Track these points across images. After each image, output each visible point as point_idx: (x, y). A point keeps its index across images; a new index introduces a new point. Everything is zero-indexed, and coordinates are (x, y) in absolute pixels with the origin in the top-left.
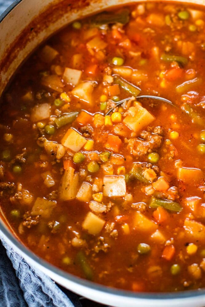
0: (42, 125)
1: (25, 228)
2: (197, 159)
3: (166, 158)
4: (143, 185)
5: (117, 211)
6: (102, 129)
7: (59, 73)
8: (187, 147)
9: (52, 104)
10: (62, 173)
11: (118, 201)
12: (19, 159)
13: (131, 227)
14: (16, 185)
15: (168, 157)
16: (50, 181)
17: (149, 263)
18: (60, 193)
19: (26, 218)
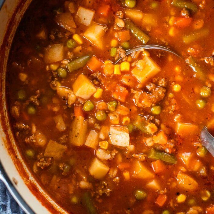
0: (54, 67)
1: (39, 168)
2: (195, 114)
3: (167, 111)
4: (145, 136)
5: (120, 159)
6: (111, 77)
7: (72, 11)
8: (187, 100)
9: (65, 45)
10: (72, 119)
11: (121, 150)
12: (34, 101)
13: (131, 174)
14: (31, 127)
15: (169, 111)
16: (61, 126)
17: (144, 207)
18: (70, 138)
19: (39, 158)
